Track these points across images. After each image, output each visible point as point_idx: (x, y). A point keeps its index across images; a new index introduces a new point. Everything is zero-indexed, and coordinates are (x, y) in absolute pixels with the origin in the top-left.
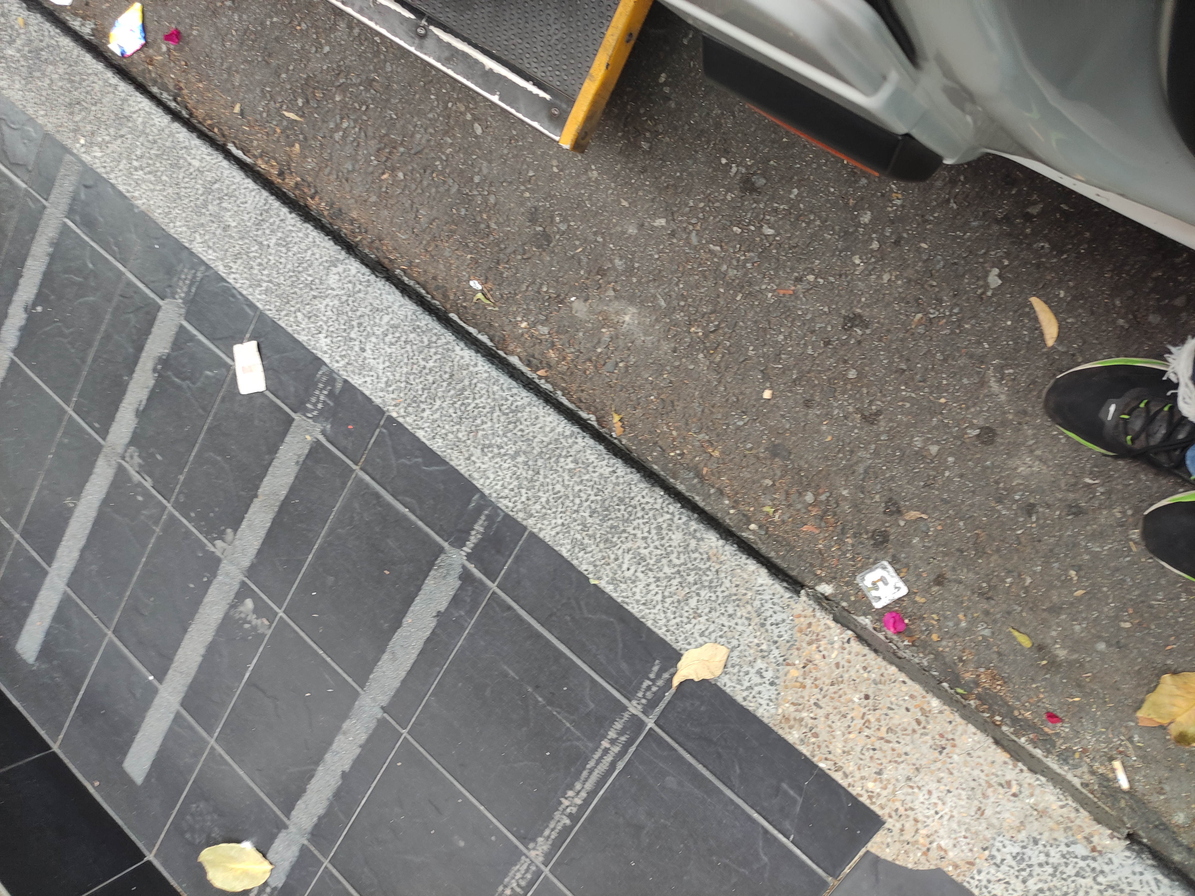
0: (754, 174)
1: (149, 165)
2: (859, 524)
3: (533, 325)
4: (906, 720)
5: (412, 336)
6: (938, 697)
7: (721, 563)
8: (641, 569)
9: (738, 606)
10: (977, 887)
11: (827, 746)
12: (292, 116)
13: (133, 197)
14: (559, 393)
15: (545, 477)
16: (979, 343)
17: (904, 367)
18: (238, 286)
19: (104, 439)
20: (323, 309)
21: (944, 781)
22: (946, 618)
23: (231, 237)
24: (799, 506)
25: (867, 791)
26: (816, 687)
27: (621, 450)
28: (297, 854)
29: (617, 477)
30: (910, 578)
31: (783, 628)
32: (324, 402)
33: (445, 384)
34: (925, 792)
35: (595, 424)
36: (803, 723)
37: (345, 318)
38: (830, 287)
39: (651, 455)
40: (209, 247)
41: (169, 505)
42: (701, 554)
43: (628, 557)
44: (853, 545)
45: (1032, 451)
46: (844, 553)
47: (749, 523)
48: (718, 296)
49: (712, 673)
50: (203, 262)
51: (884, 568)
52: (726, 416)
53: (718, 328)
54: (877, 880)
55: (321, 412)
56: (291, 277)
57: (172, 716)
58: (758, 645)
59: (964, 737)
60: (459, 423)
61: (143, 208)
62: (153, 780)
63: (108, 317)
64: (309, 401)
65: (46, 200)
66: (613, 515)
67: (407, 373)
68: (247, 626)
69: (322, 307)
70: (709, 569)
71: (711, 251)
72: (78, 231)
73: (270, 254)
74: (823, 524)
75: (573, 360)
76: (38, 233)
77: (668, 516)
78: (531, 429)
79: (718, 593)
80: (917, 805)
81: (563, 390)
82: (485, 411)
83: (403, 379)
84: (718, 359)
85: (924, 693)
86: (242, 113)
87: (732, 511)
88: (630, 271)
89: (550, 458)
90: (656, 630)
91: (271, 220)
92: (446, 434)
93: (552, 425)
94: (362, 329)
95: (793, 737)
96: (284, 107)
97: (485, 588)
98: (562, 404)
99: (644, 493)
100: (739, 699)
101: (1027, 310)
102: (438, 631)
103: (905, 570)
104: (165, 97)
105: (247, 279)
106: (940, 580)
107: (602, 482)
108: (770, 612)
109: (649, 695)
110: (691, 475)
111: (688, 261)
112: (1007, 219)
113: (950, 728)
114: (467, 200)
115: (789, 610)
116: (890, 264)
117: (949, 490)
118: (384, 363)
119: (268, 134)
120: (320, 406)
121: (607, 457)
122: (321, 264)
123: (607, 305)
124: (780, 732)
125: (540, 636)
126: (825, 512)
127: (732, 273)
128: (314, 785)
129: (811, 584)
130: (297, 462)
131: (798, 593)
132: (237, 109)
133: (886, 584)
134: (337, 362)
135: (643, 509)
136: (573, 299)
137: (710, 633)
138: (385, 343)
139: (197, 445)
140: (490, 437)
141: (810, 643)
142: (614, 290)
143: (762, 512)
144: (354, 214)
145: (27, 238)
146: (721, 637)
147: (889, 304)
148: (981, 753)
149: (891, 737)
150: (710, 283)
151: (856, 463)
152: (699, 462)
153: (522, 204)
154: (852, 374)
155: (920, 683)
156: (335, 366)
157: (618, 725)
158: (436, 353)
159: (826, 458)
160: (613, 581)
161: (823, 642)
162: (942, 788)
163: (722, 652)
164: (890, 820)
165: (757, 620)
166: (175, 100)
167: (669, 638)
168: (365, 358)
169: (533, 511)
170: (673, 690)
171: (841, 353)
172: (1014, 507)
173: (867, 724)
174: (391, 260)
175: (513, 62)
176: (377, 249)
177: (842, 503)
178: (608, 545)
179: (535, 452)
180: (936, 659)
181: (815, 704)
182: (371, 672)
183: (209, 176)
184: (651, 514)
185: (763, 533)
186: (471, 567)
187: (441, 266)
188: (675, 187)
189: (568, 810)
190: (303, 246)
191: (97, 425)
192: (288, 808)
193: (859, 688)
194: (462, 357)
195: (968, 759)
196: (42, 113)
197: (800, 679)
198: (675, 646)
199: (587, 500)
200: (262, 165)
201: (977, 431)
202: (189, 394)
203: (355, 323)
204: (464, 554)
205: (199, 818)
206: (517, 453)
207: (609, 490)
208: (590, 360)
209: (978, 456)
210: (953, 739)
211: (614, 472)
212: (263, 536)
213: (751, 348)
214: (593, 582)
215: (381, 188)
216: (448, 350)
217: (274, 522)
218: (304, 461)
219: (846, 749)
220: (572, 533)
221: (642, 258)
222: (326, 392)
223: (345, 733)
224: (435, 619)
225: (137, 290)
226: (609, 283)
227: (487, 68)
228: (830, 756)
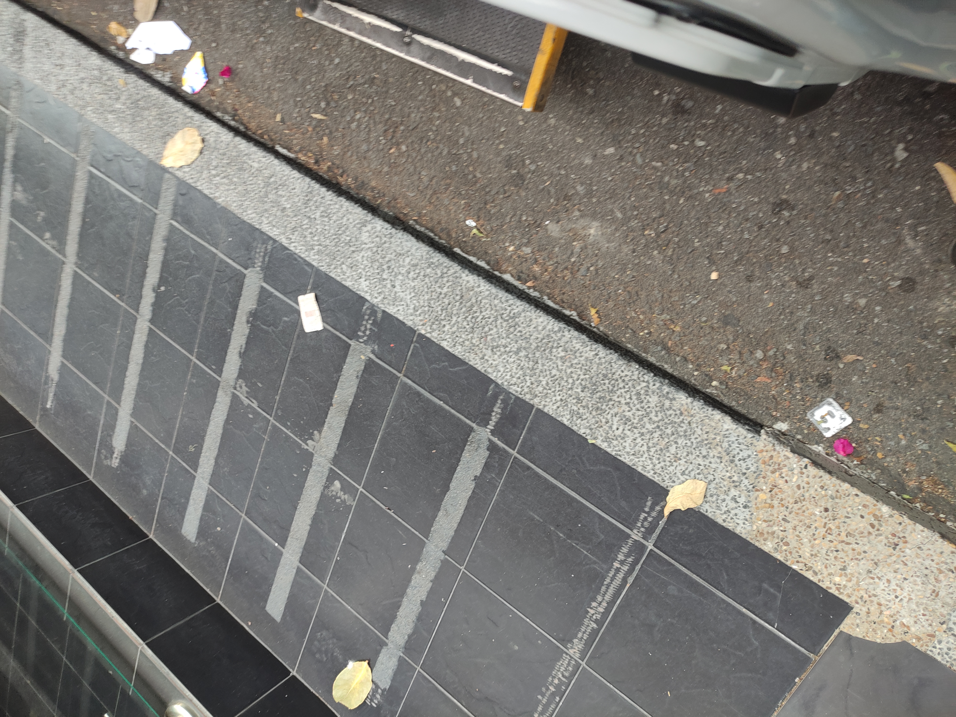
0: (683, 99)
1: (223, 172)
2: (805, 371)
3: (518, 248)
4: (863, 525)
5: (428, 271)
6: (887, 504)
7: (692, 416)
8: (627, 427)
9: (710, 448)
10: (939, 654)
11: (797, 552)
12: (318, 116)
13: (215, 197)
14: (545, 298)
15: (543, 365)
16: (893, 209)
17: (830, 238)
18: (297, 251)
19: (220, 376)
20: (360, 260)
21: (900, 571)
22: (887, 439)
23: (288, 216)
24: (751, 362)
25: (835, 584)
26: (783, 505)
27: (600, 336)
28: (397, 663)
29: (600, 359)
30: (853, 410)
31: (749, 462)
32: (371, 329)
33: (458, 304)
34: (885, 581)
35: (577, 318)
36: (775, 535)
37: (378, 264)
38: (757, 181)
39: (624, 337)
40: (274, 226)
41: (271, 419)
42: (675, 411)
43: (616, 419)
44: (801, 389)
45: (949, 293)
46: (794, 396)
47: (711, 380)
48: (664, 203)
49: (695, 503)
50: (270, 238)
51: (830, 404)
52: (683, 298)
53: (667, 228)
54: (852, 654)
55: (369, 337)
56: (334, 239)
57: (295, 571)
58: (730, 478)
59: (913, 534)
60: (472, 332)
61: (223, 204)
62: (288, 618)
63: (211, 287)
64: (359, 330)
65: (156, 208)
66: (600, 389)
67: (428, 300)
68: (338, 501)
69: (359, 258)
70: (682, 422)
71: (655, 168)
72: (181, 228)
73: (317, 225)
74: (773, 374)
75: (553, 271)
76: (154, 234)
77: (645, 384)
78: (527, 329)
79: (693, 440)
80: (878, 591)
81: (548, 295)
82: (490, 320)
83: (426, 304)
84: (670, 253)
85: (875, 502)
86: (283, 121)
87: (696, 373)
88: (589, 194)
89: (544, 350)
90: (645, 474)
91: (315, 199)
92: (463, 342)
93: (543, 324)
94: (390, 270)
95: (768, 547)
96: (312, 111)
97: (509, 455)
98: (548, 306)
99: (623, 368)
100: (720, 521)
101: (933, 174)
102: (477, 491)
103: (848, 404)
104: (227, 118)
105: (303, 245)
106: (879, 409)
107: (588, 364)
108: (738, 450)
109: (646, 524)
110: (659, 348)
111: (636, 178)
112: (907, 100)
113: (900, 528)
114: (455, 158)
115: (753, 447)
116: (807, 155)
117: (880, 334)
118: (410, 293)
119: (303, 134)
120: (368, 332)
121: (589, 343)
122: (354, 226)
123: (575, 223)
124: (757, 544)
125: (555, 487)
126: (774, 365)
127: (674, 182)
128: (401, 613)
129: (769, 423)
130: (357, 376)
131: (758, 433)
132: (278, 118)
133: (833, 416)
134: (376, 298)
135: (624, 381)
136: (547, 222)
137: (689, 472)
138: (409, 279)
139: (285, 373)
140: (497, 340)
141: (773, 472)
142: (579, 210)
143: (720, 370)
144: (373, 184)
145: (147, 238)
146: (699, 474)
147: (810, 188)
148: (930, 547)
149: (850, 539)
150: (656, 193)
151: (797, 321)
152: (665, 337)
153: (498, 154)
154: (785, 249)
155: (871, 494)
156: (375, 301)
157: (625, 550)
158: (448, 281)
159: (771, 321)
160: (606, 439)
161: (784, 470)
162: (899, 576)
163: (701, 485)
164: (857, 605)
165: (727, 458)
166: (234, 120)
167: (656, 479)
168: (396, 293)
169: (537, 393)
170: (665, 519)
171: (773, 233)
172: (938, 341)
173: (829, 531)
174: (405, 214)
175: (479, 51)
176: (394, 207)
177: (788, 356)
178: (599, 412)
179: (533, 347)
180: (882, 473)
181: (784, 519)
182: (432, 526)
183: (267, 173)
184: (630, 384)
185: (724, 387)
186: (495, 440)
187: (443, 213)
188: (618, 120)
189: (594, 617)
190: (340, 214)
191: (214, 367)
192: (386, 631)
193: (819, 504)
194: (468, 282)
195: (919, 551)
196: (145, 146)
197: (769, 501)
198: (662, 484)
199: (578, 379)
200: (302, 158)
201: (899, 283)
202: (274, 336)
203: (385, 267)
204: (488, 430)
205: (324, 643)
206: (519, 350)
207: (595, 369)
208: (566, 268)
209: (902, 302)
210: (904, 537)
211: (597, 355)
212: (341, 433)
213: (696, 240)
214: (590, 441)
215: (390, 159)
216: (457, 277)
217: (347, 422)
218: (362, 375)
219: (813, 553)
220: (569, 406)
221: (598, 182)
222: (370, 322)
223: (419, 573)
224: (474, 482)
225: (228, 265)
226: (575, 206)
227: (460, 60)
228: (800, 560)
